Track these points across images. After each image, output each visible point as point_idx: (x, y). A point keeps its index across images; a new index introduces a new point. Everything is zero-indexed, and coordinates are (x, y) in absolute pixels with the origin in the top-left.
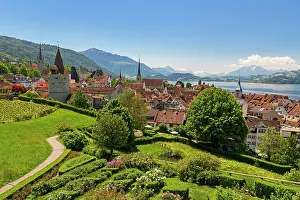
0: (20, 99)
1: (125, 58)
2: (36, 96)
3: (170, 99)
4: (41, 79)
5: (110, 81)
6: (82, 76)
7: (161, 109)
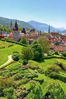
0: (2, 40)
1: (45, 24)
2: (8, 39)
3: (61, 41)
4: (11, 33)
5: (37, 33)
6: (27, 31)
7: (56, 45)
